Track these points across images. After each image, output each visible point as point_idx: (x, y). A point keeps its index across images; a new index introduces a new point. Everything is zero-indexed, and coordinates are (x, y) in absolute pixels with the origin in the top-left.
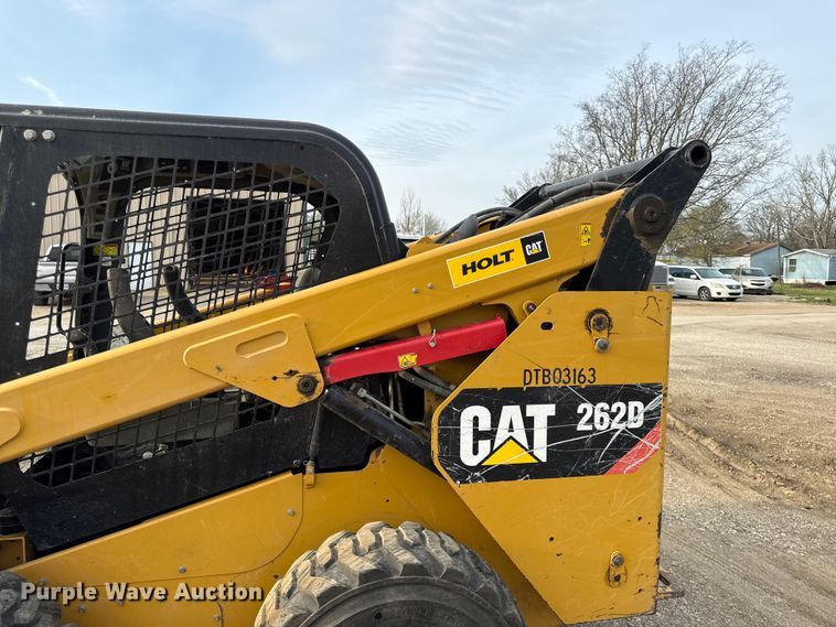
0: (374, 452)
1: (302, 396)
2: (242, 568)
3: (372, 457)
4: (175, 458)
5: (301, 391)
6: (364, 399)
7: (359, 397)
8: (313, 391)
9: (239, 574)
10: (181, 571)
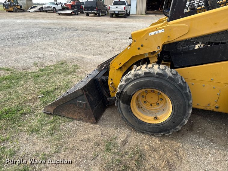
10: (212, 80)
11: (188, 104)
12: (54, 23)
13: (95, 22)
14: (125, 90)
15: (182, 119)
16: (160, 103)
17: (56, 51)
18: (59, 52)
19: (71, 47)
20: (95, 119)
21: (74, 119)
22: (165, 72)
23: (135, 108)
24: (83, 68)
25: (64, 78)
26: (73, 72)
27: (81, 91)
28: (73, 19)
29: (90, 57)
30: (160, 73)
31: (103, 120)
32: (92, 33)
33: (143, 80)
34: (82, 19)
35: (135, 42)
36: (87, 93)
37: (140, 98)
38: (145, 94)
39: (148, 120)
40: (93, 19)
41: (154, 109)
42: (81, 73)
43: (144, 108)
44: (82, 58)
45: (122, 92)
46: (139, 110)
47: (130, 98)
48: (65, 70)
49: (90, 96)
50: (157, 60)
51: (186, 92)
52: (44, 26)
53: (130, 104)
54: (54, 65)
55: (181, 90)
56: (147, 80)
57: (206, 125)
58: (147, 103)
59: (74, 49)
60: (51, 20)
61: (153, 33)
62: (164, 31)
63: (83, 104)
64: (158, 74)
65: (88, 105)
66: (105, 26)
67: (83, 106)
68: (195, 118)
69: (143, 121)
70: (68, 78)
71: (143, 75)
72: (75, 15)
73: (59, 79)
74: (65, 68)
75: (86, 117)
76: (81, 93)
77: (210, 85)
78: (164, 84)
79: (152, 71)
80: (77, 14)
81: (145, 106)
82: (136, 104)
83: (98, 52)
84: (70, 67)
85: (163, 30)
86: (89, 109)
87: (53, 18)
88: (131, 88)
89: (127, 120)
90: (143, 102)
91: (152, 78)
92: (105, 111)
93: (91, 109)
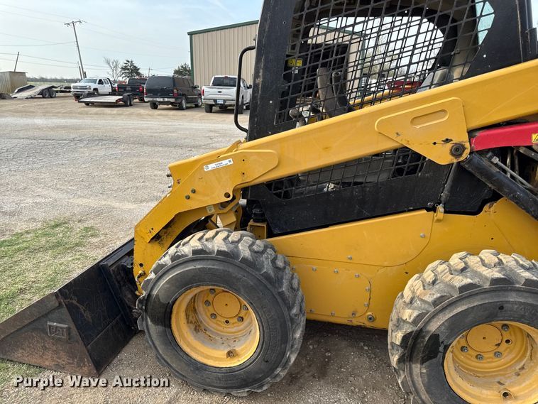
0: (488, 204)
1: (453, 158)
2: (386, 264)
3: (486, 208)
4: (352, 192)
5: (452, 154)
6: (496, 165)
7: (492, 163)
8: (460, 155)
9: (384, 267)
10: (349, 258)
11: (290, 317)
12: (64, 127)
13: (166, 123)
14: (155, 292)
15: (284, 353)
16: (245, 315)
17: (53, 195)
18: (60, 195)
19: (90, 185)
20: (93, 366)
21: (45, 368)
22: (237, 247)
23: (184, 332)
24: (105, 235)
25: (51, 262)
26: (77, 245)
27: (54, 297)
28: (118, 114)
29: (131, 206)
30: (224, 252)
31: (117, 366)
32: (153, 148)
33: (190, 267)
34: (139, 115)
35: (179, 183)
36: (72, 303)
37: (201, 307)
38: (210, 298)
39: (216, 359)
40: (167, 115)
41: (233, 330)
42: (97, 247)
43: (211, 331)
44: (110, 210)
45: (149, 295)
46: (195, 336)
47: (168, 310)
48: (58, 242)
49: (82, 308)
50: (235, 220)
51: (280, 290)
52: (37, 133)
53: (170, 325)
54: (34, 231)
55: (269, 286)
56: (199, 267)
57: (356, 360)
58: (219, 318)
59: (98, 186)
60: (64, 117)
61: (211, 166)
62: (232, 163)
63: (63, 331)
64: (219, 252)
65: (74, 331)
66: (188, 132)
67: (63, 335)
68: (336, 345)
69: (202, 364)
70: (63, 260)
71: (191, 255)
72: (125, 105)
73: (37, 265)
74: (61, 235)
75: (72, 362)
76: (54, 303)
77: (349, 270)
78: (234, 275)
79: (209, 245)
80: (131, 105)
81: (214, 325)
82: (188, 322)
83: (156, 194)
84: (74, 233)
85: (230, 161)
86: (77, 341)
87: (71, 113)
88: (168, 286)
89: (168, 363)
90: (209, 315)
91: (209, 262)
92: (131, 342)
93: (81, 342)
